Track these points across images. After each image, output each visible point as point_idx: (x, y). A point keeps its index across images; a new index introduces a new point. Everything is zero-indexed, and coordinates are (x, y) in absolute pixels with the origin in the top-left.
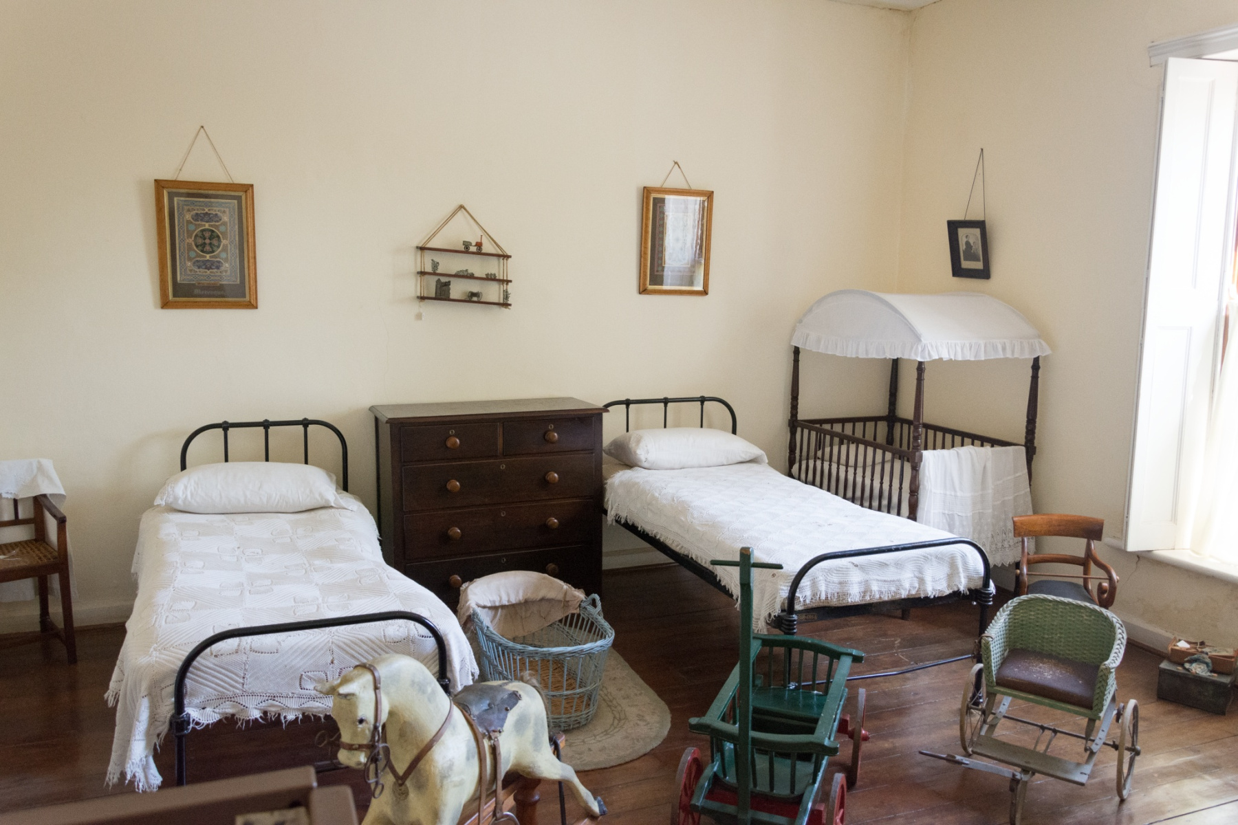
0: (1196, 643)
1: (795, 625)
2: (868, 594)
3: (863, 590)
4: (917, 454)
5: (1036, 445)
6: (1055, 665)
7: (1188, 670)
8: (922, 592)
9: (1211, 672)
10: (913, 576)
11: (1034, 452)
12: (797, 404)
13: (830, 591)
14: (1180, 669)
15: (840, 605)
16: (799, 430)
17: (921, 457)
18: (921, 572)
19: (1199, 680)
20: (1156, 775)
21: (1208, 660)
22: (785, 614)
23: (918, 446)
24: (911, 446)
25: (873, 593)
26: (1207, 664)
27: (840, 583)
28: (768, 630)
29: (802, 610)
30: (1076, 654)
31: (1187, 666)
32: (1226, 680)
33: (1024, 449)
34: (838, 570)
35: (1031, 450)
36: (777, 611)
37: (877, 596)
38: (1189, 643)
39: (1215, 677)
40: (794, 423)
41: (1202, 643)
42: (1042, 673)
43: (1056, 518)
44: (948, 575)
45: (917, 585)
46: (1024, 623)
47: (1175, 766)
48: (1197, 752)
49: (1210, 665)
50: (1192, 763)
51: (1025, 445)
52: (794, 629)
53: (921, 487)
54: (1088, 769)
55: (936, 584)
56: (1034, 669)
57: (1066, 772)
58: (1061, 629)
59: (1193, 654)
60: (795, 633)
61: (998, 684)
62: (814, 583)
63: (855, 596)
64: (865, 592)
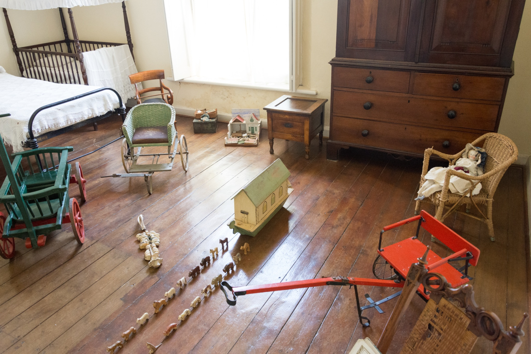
0: (203, 110)
1: (36, 143)
2: (69, 121)
3: (66, 120)
4: (80, 54)
5: (132, 43)
6: (153, 130)
7: (202, 120)
8: (94, 115)
9: (209, 119)
10: (88, 108)
11: (133, 47)
12: (15, 39)
13: (50, 124)
14: (200, 121)
15: (57, 129)
16: (20, 53)
17: (82, 56)
18: (91, 106)
19: (206, 123)
20: (196, 159)
21: (208, 115)
22: (30, 140)
23: (80, 51)
24: (76, 51)
25: (71, 120)
26: (207, 116)
27: (54, 119)
28: (24, 149)
29: (39, 136)
30: (160, 124)
31: (202, 119)
32: (214, 120)
33: (128, 45)
34: (51, 113)
35: (131, 46)
36: (25, 139)
37: (74, 121)
38: (201, 111)
39: (211, 120)
40: (16, 50)
41: (205, 110)
42: (148, 134)
43: (146, 73)
44: (104, 105)
45: (91, 112)
46: (138, 117)
47: (202, 154)
48: (208, 147)
49: (209, 116)
50: (207, 152)
51: (128, 44)
52: (37, 145)
53: (86, 70)
54: (171, 164)
55: (100, 110)
56: (145, 134)
57: (164, 168)
58: (153, 115)
59: (203, 114)
60: (38, 147)
61: (133, 143)
62: (40, 122)
63: (63, 124)
64: (67, 121)
